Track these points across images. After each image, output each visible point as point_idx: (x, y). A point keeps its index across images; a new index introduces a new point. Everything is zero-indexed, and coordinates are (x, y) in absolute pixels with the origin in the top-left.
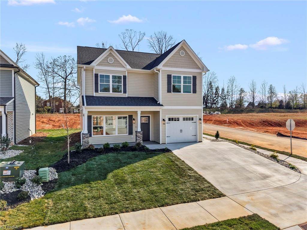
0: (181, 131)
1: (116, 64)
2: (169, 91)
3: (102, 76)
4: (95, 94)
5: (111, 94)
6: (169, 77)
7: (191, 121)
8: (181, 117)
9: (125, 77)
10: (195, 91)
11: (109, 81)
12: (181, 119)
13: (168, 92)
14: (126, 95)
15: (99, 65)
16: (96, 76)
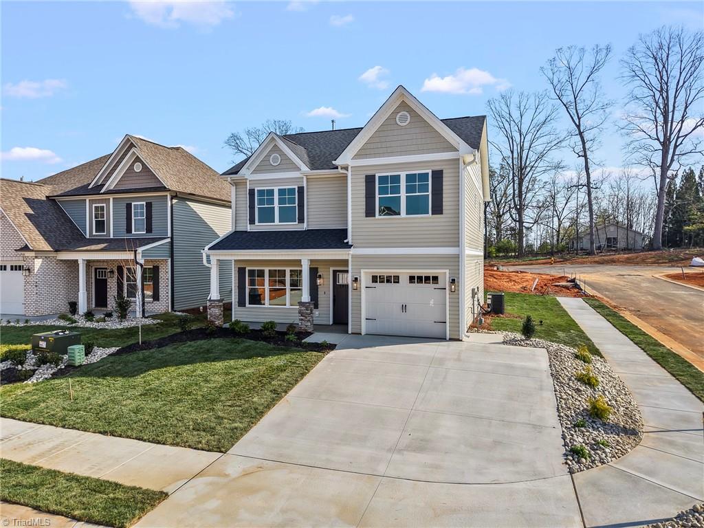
0: (404, 308)
1: (285, 166)
2: (370, 212)
3: (261, 193)
4: (249, 228)
5: (277, 225)
6: (370, 180)
7: (431, 286)
8: (404, 273)
9: (301, 190)
10: (438, 209)
11: (272, 201)
12: (404, 280)
13: (366, 216)
14: (305, 227)
15: (255, 171)
16: (252, 192)
